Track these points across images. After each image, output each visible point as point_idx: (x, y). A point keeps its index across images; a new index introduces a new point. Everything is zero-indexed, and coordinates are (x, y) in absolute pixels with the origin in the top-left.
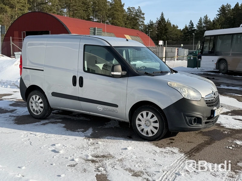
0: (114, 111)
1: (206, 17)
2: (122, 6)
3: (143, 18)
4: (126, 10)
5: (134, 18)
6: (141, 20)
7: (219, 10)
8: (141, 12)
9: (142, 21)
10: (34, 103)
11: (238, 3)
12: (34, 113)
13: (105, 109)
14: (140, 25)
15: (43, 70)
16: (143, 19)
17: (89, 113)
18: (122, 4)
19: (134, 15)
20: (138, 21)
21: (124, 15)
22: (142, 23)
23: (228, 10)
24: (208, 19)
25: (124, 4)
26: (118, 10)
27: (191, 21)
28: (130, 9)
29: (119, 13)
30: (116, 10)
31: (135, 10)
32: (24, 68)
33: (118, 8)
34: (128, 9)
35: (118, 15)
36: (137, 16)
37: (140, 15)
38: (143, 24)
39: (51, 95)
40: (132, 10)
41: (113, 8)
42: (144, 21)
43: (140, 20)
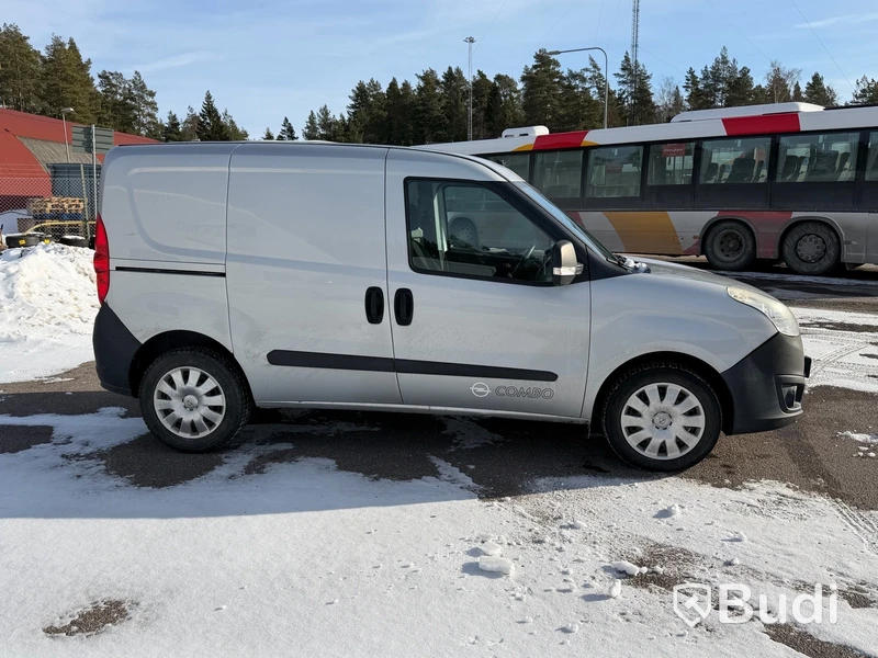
0: (539, 393)
1: (325, 112)
2: (84, 67)
3: (153, 105)
4: (97, 82)
5: (123, 104)
6: (148, 110)
7: (352, 95)
8: (144, 86)
9: (149, 115)
10: (177, 396)
11: (394, 79)
12: (181, 434)
13: (502, 391)
14: (143, 125)
15: (223, 275)
16: (153, 108)
17: (426, 407)
18: (84, 62)
19: (121, 95)
20: (137, 113)
21: (91, 94)
22: (149, 119)
23: (373, 96)
24: (331, 116)
25: (89, 62)
26: (73, 77)
27: (286, 120)
28: (107, 78)
29: (77, 88)
30: (65, 79)
31: (125, 82)
32: (118, 269)
33: (70, 72)
34: (100, 76)
35: (75, 93)
36: (132, 99)
37: (142, 97)
38: (154, 123)
39: (267, 362)
40: (114, 82)
41: (56, 71)
42: (157, 115)
43: (143, 111)
